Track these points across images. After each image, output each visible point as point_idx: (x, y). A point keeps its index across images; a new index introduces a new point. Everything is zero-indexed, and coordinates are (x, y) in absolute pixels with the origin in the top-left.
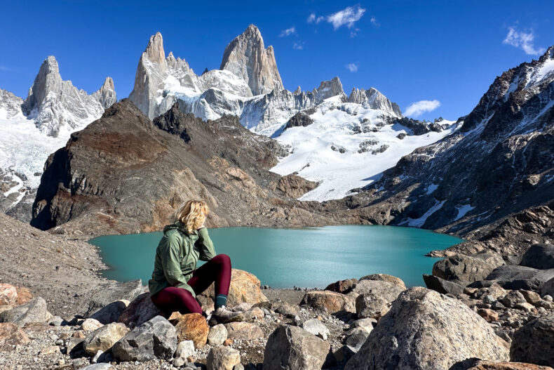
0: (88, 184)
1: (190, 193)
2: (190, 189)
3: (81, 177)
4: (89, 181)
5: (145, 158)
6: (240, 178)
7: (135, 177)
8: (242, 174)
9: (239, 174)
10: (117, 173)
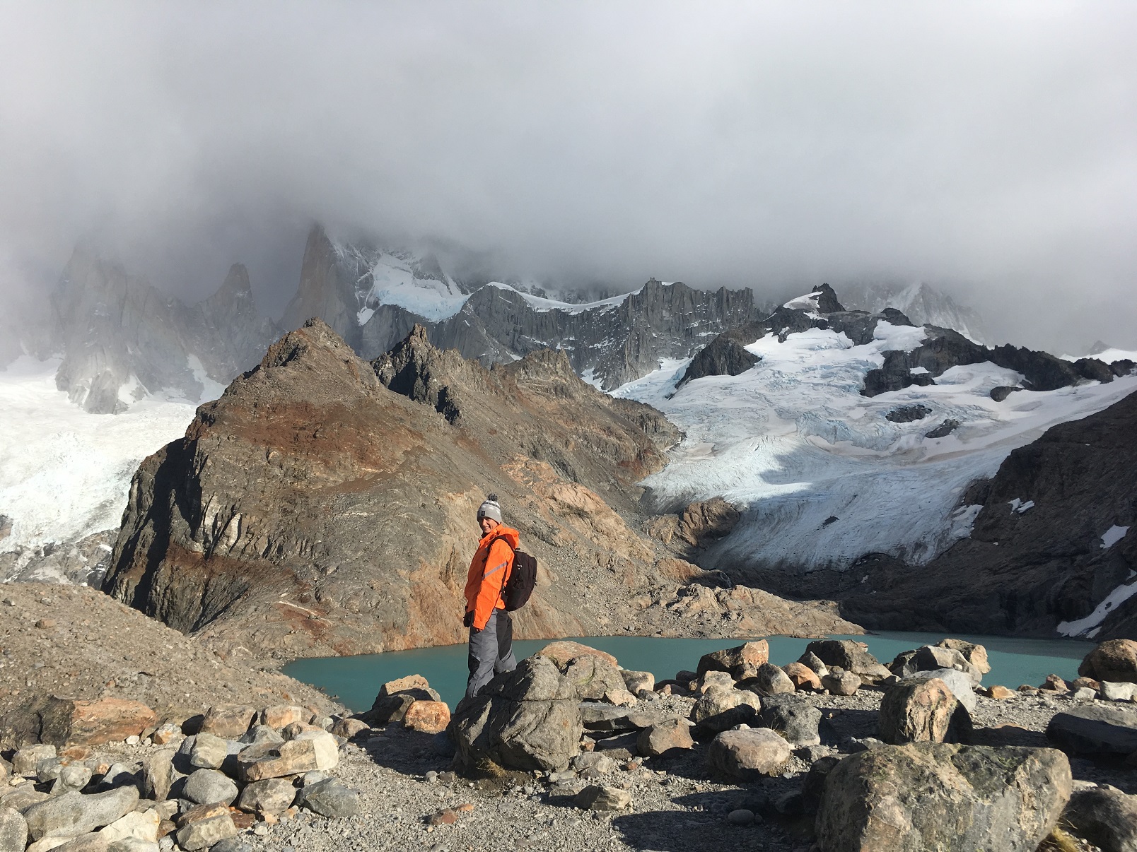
0: (244, 531)
3: (228, 511)
4: (246, 521)
5: (375, 464)
6: (586, 510)
7: (355, 510)
8: (590, 500)
9: (583, 500)
10: (313, 502)
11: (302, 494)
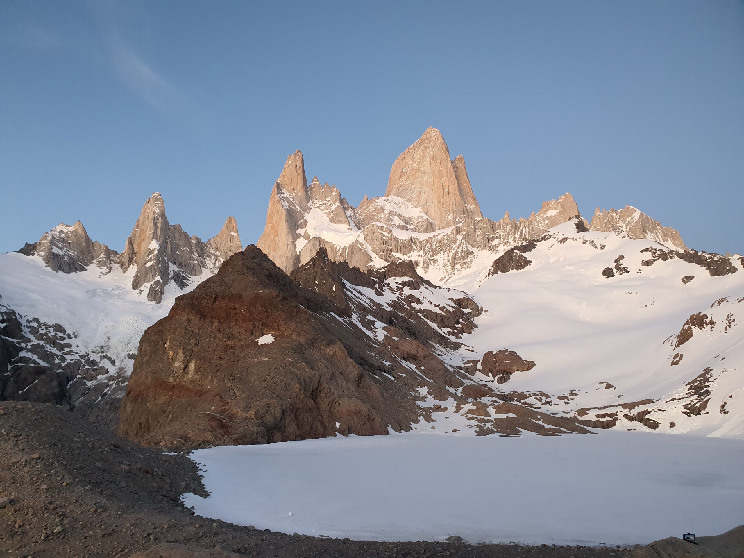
1: (340, 380)
2: (342, 374)
3: (187, 359)
6: (418, 355)
7: (261, 357)
8: (421, 350)
9: (416, 349)
10: (237, 352)
11: (231, 347)
